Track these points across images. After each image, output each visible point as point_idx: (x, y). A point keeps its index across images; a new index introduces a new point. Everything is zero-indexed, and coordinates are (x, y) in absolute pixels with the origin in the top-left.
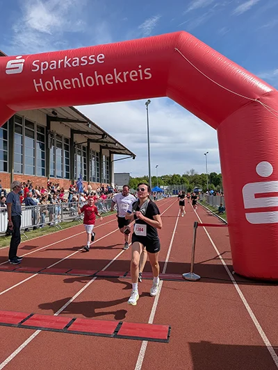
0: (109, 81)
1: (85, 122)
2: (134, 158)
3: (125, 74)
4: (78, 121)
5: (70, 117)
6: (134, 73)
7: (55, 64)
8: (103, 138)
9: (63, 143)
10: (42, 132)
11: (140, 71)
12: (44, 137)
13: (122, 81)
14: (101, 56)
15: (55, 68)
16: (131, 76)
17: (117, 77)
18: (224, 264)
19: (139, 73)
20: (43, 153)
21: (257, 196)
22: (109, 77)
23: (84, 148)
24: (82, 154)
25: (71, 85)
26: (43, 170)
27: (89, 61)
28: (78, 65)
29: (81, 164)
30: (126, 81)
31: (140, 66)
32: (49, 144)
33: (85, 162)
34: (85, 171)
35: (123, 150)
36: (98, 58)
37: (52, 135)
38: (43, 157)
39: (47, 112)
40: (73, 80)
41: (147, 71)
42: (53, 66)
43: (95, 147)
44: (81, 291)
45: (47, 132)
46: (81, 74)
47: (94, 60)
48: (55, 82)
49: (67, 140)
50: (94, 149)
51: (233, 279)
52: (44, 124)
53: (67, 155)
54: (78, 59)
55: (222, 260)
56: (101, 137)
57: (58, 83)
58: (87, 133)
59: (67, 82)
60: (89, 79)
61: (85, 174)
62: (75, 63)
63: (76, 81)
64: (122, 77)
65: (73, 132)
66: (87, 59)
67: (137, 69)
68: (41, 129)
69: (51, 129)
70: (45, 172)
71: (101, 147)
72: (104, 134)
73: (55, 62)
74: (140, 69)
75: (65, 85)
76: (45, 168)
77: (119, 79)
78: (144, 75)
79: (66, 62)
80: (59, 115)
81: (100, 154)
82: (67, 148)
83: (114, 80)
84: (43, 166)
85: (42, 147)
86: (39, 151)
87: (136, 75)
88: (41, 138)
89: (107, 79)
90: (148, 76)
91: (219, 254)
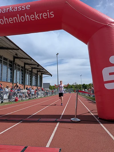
0: (32, 18)
1: (30, 59)
2: (51, 76)
3: (40, 15)
4: (27, 59)
5: (23, 57)
6: (45, 14)
7: (5, 10)
8: (38, 67)
9: (21, 68)
10: (11, 63)
11: (48, 13)
12: (12, 65)
13: (39, 19)
14: (29, 6)
15: (5, 12)
16: (44, 16)
17: (36, 17)
18: (93, 115)
19: (47, 14)
20: (11, 72)
21: (110, 74)
22: (32, 16)
23: (30, 71)
24: (29, 74)
25: (13, 21)
26: (11, 79)
27: (22, 8)
28: (16, 10)
29: (29, 78)
30: (41, 19)
31: (48, 11)
32: (14, 68)
33: (30, 77)
34: (30, 81)
35: (47, 73)
36: (27, 7)
37: (15, 65)
38: (11, 74)
39: (13, 55)
40: (14, 18)
41: (52, 13)
42: (4, 11)
43: (35, 71)
44: (9, 128)
45: (13, 63)
46: (18, 15)
47: (25, 8)
48: (5, 20)
49: (22, 67)
50: (34, 72)
51: (98, 121)
52: (12, 60)
53: (22, 74)
54: (16, 7)
55: (91, 113)
56: (37, 66)
57: (6, 20)
58: (31, 64)
59: (11, 19)
60: (22, 18)
61: (30, 82)
62: (15, 10)
63: (15, 19)
64: (39, 16)
65: (25, 64)
66: (21, 8)
67: (46, 12)
68: (11, 62)
69: (15, 62)
70: (12, 81)
71: (38, 71)
72: (38, 65)
73: (5, 9)
74: (48, 12)
75: (10, 21)
76: (12, 79)
77: (38, 17)
78: (50, 16)
79: (10, 9)
80: (18, 56)
81: (37, 74)
82: (22, 70)
83: (35, 18)
84: (11, 78)
85: (11, 70)
86: (9, 71)
87: (46, 15)
88: (10, 65)
89: (31, 18)
90: (52, 16)
91: (89, 111)
